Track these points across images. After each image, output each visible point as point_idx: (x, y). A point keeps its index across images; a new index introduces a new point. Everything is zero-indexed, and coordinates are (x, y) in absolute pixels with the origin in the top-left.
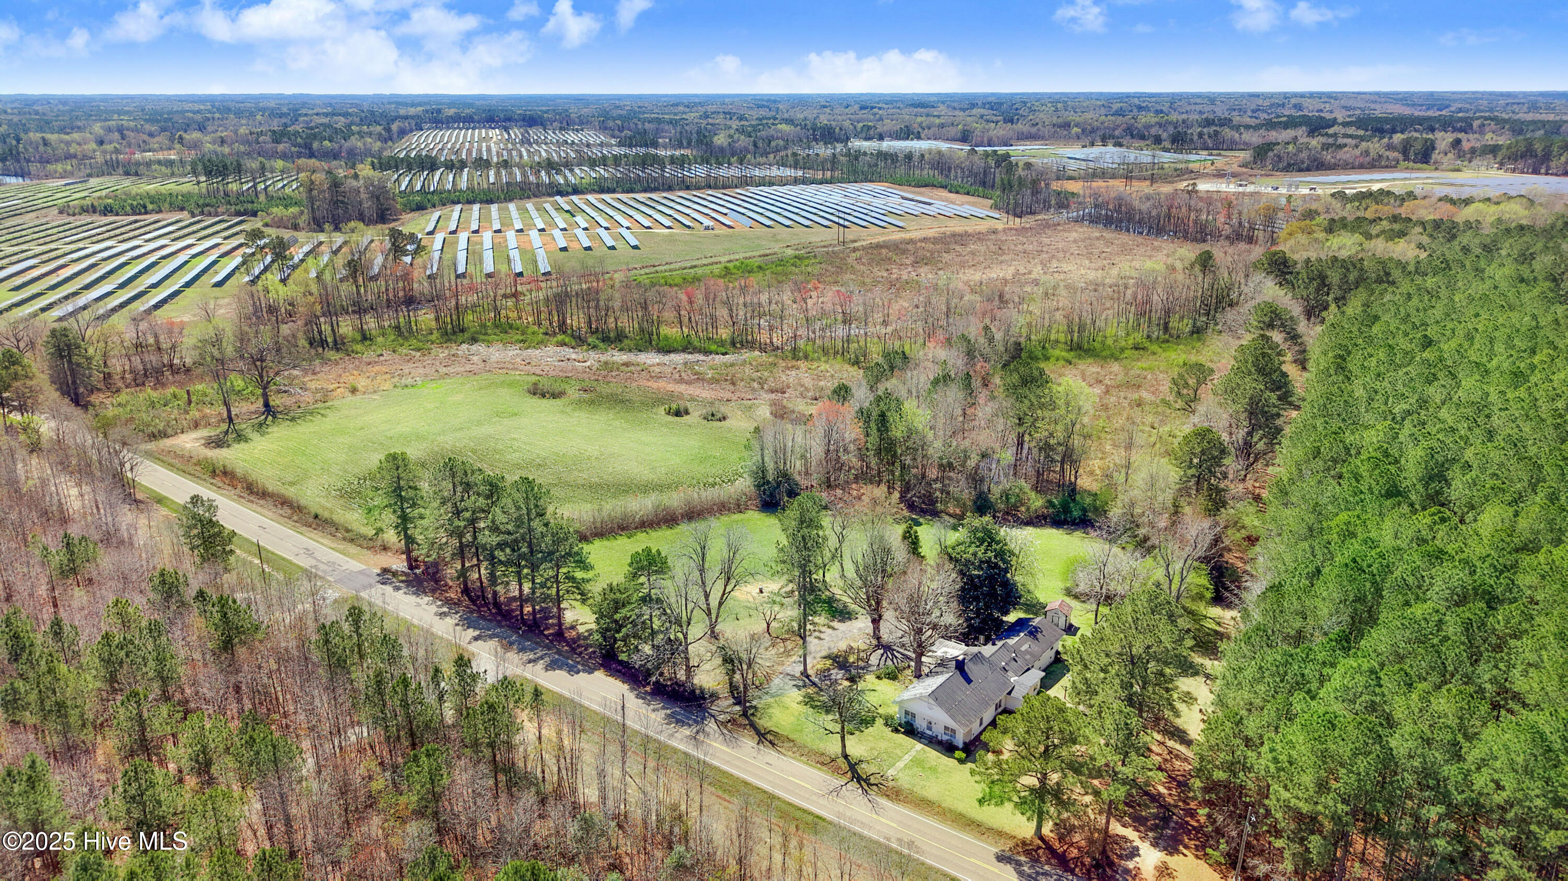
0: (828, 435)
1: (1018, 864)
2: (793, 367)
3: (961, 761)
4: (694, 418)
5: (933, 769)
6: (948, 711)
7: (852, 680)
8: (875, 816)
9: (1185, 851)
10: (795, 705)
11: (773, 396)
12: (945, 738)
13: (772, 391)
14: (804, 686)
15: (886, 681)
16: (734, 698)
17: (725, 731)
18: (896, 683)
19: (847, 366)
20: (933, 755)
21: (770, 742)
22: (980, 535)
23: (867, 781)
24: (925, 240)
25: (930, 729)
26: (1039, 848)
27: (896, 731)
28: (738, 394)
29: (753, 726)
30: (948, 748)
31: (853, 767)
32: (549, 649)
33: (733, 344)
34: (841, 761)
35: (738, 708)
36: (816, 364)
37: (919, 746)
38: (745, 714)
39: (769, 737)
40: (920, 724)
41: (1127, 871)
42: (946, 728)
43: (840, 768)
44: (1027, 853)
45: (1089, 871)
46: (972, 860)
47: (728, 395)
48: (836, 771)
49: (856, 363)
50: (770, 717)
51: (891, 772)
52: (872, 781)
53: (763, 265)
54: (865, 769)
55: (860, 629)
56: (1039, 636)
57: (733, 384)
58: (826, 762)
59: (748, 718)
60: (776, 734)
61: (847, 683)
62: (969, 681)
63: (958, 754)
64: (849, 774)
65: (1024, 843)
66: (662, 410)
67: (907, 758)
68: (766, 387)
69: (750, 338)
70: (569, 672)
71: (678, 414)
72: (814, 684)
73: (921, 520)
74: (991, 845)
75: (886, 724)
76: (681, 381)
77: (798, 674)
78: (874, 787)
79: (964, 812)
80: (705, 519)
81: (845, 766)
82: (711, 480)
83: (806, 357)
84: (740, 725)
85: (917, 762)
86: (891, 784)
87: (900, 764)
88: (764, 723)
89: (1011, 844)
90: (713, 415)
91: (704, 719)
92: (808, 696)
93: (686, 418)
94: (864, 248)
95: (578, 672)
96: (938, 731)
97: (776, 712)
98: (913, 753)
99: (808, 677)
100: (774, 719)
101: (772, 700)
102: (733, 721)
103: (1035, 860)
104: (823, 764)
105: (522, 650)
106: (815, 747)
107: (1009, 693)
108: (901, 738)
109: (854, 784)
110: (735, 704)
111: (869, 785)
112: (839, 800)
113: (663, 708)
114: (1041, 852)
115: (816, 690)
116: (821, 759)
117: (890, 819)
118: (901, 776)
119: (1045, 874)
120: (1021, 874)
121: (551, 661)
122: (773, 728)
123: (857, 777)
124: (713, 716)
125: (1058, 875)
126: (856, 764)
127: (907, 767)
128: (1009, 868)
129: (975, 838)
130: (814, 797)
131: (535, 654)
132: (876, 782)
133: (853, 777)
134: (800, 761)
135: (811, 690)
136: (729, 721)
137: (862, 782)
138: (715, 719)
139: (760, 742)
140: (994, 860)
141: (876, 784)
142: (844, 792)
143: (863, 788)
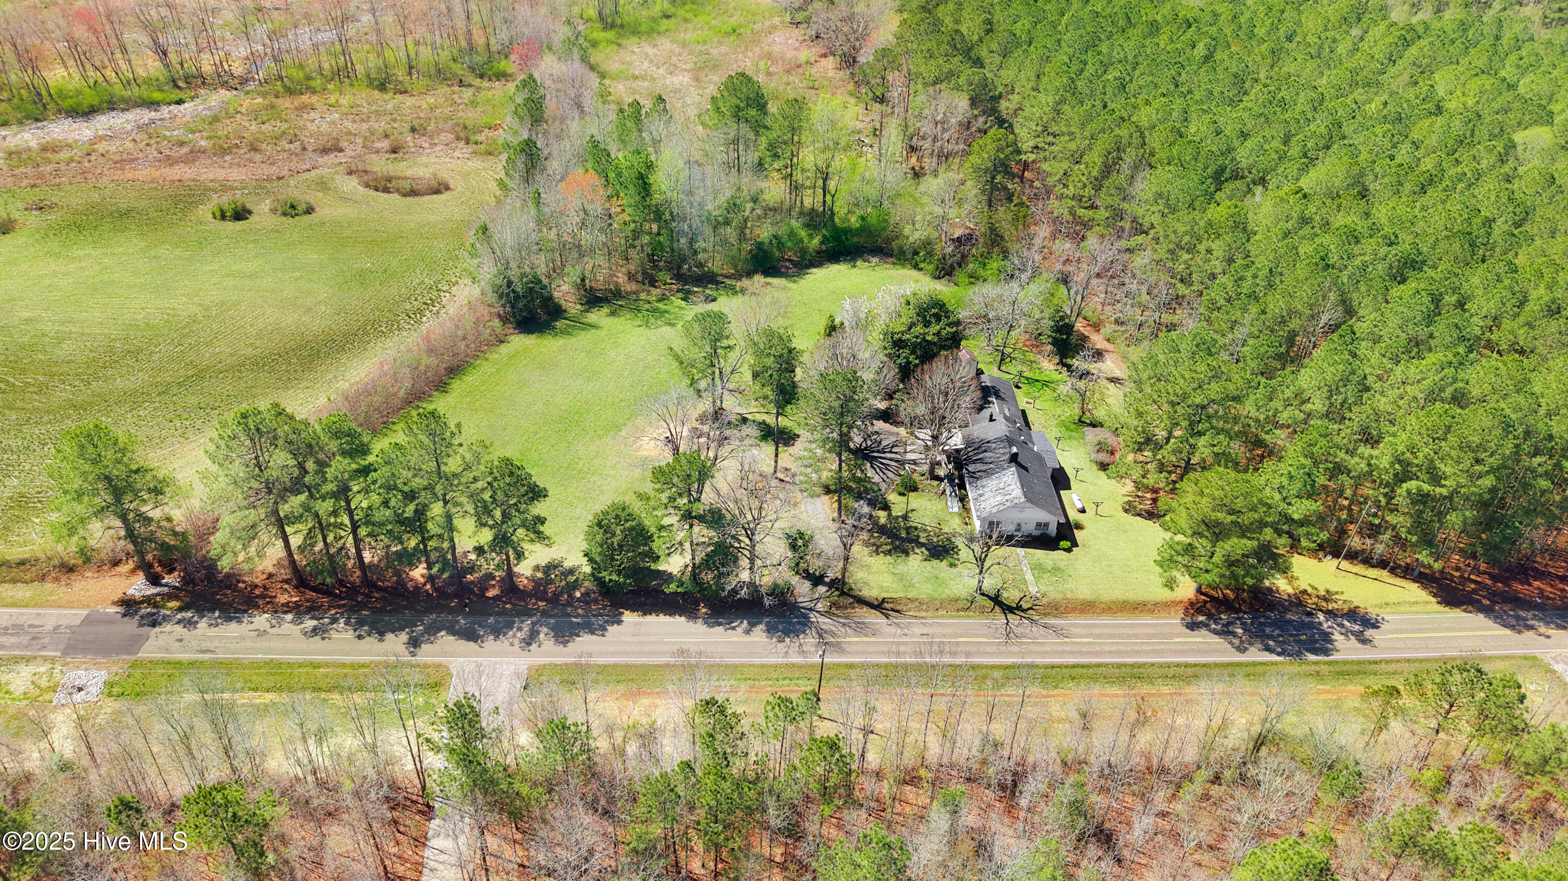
1: (1207, 626)
3: (1069, 550)
4: (267, 218)
5: (1058, 570)
7: (881, 507)
8: (1066, 640)
10: (869, 560)
12: (1036, 533)
15: (909, 494)
16: (806, 579)
17: (843, 620)
18: (922, 493)
20: (1041, 555)
21: (896, 611)
23: (1019, 608)
25: (1019, 529)
26: (1206, 602)
28: (281, 165)
29: (862, 602)
30: (1047, 542)
31: (996, 600)
33: (175, 84)
34: (979, 598)
35: (823, 588)
37: (1020, 550)
38: (840, 593)
39: (888, 606)
40: (1008, 528)
42: (1039, 525)
43: (984, 607)
44: (1199, 611)
46: (1176, 641)
47: (270, 170)
48: (984, 611)
50: (865, 584)
51: (1032, 590)
52: (1025, 605)
54: (1011, 596)
58: (967, 606)
59: (846, 595)
60: (893, 600)
61: (882, 514)
62: (1026, 469)
63: (1065, 544)
64: (998, 609)
65: (1192, 604)
66: (204, 215)
67: (1025, 567)
71: (236, 215)
74: (1170, 618)
77: (830, 523)
78: (1030, 612)
79: (1125, 598)
81: (988, 603)
84: (850, 607)
85: (1038, 568)
86: (1045, 601)
87: (1029, 577)
88: (871, 593)
89: (1181, 610)
90: (293, 207)
91: (806, 617)
92: (868, 544)
93: (256, 219)
95: (603, 628)
96: (1030, 528)
97: (859, 575)
98: (1023, 560)
99: (843, 522)
100: (872, 584)
102: (836, 605)
103: (1210, 616)
104: (965, 610)
105: (497, 633)
106: (944, 596)
109: (1012, 617)
110: (815, 585)
111: (1024, 611)
112: (1025, 640)
113: (752, 625)
114: (1208, 605)
115: (865, 533)
116: (960, 605)
117: (1081, 636)
118: (1043, 589)
119: (1229, 624)
120: (1215, 632)
121: (552, 629)
122: (884, 595)
123: (1007, 609)
124: (811, 609)
125: (1239, 618)
126: (997, 596)
127: (1037, 579)
128: (1204, 632)
129: (1153, 619)
130: (1003, 648)
131: (520, 629)
132: (1029, 606)
133: (1003, 610)
134: (942, 617)
135: (863, 536)
136: (831, 605)
137: (1018, 612)
138: (818, 612)
139: (886, 616)
140: (1188, 631)
141: (1033, 608)
142: (1016, 630)
143: (1025, 618)
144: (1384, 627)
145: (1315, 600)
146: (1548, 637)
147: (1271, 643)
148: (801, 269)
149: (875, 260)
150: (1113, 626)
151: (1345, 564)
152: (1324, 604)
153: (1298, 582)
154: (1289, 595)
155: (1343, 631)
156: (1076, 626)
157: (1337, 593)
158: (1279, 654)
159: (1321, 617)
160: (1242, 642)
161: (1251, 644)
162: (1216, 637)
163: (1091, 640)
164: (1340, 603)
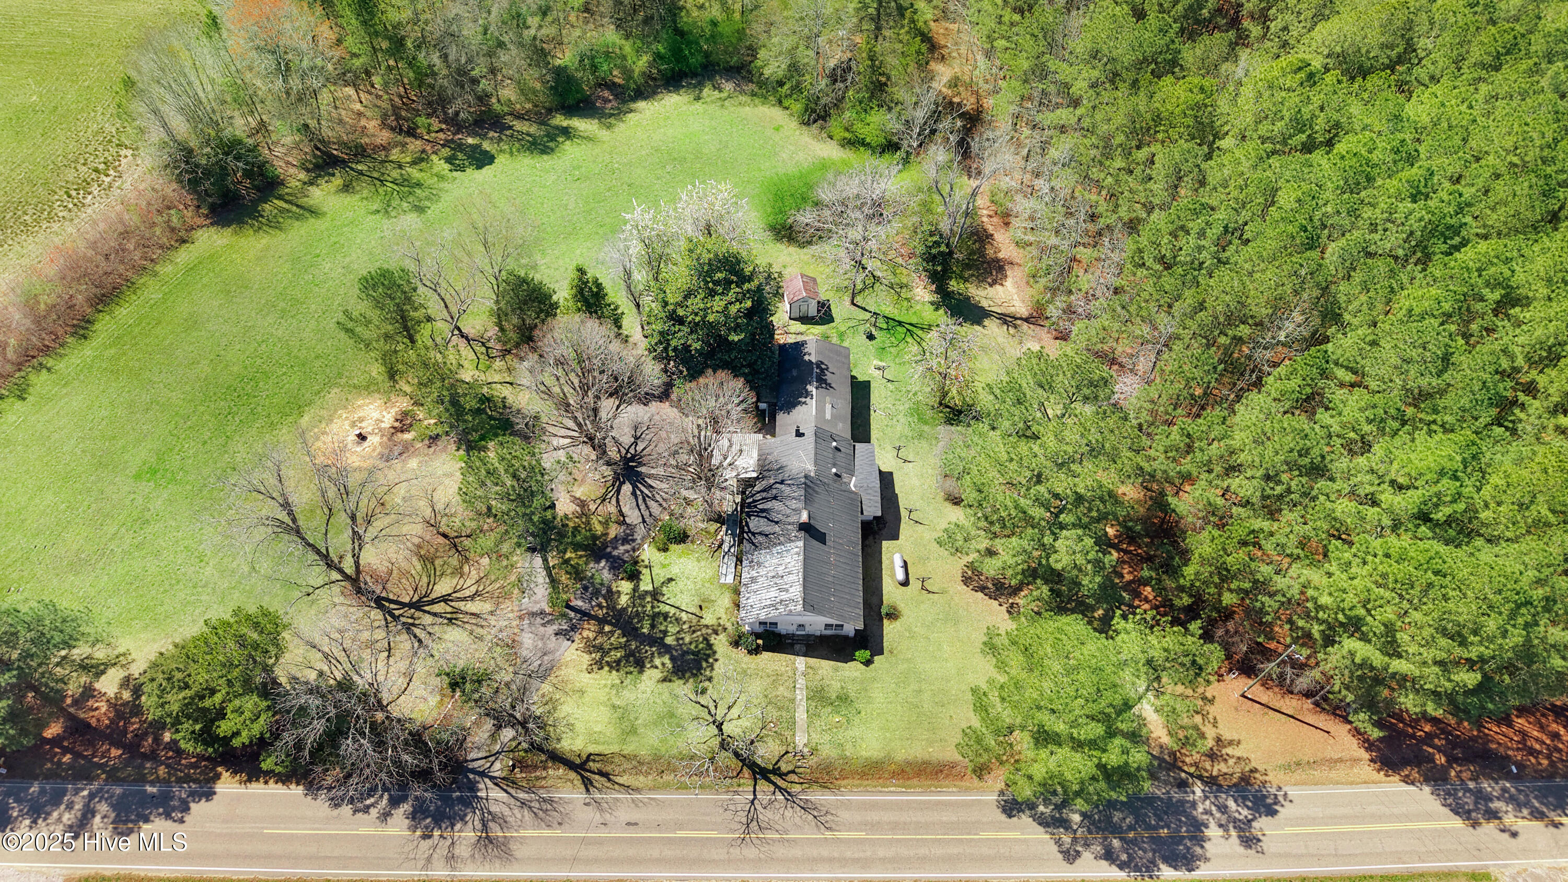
1: (1033, 807)
3: (866, 662)
5: (843, 699)
7: (631, 575)
8: (828, 834)
10: (586, 678)
12: (827, 634)
14: (573, 628)
15: (673, 547)
17: (524, 796)
18: (690, 548)
20: (826, 671)
21: (603, 775)
23: (776, 771)
25: (801, 630)
27: (755, 651)
29: (557, 758)
30: (840, 648)
31: (745, 758)
32: (90, 779)
35: (508, 734)
37: (801, 662)
38: (533, 746)
39: (595, 766)
40: (786, 629)
42: (827, 625)
43: (728, 769)
46: (984, 835)
48: (726, 777)
50: (570, 726)
51: (800, 740)
52: (784, 767)
54: (767, 752)
56: (829, 377)
59: (540, 749)
60: (601, 756)
61: (626, 586)
62: (823, 538)
63: (859, 652)
64: (746, 772)
67: (800, 695)
70: (168, 816)
72: (585, 615)
74: (982, 791)
75: (736, 644)
78: (793, 778)
79: (927, 757)
81: (734, 763)
82: (70, 174)
84: (537, 768)
85: (819, 696)
86: (813, 761)
87: (801, 715)
88: (571, 744)
91: (473, 787)
92: (591, 647)
95: (186, 809)
96: (817, 630)
97: (567, 709)
98: (801, 682)
99: (564, 603)
100: (579, 726)
101: (546, 688)
102: (520, 767)
104: (700, 775)
105: (37, 812)
106: (675, 749)
107: (862, 514)
108: (769, 659)
109: (763, 786)
110: (499, 727)
111: (782, 775)
112: (770, 835)
113: (393, 804)
115: (592, 625)
116: (693, 769)
117: (850, 827)
118: (815, 737)
120: (1044, 822)
121: (114, 807)
122: (592, 749)
123: (760, 772)
124: (483, 774)
126: (748, 752)
127: (812, 715)
128: (1025, 819)
129: (960, 791)
130: (735, 852)
131: (70, 807)
132: (791, 768)
133: (754, 773)
134: (666, 787)
135: (589, 631)
136: (514, 766)
137: (773, 778)
138: (492, 778)
139: (588, 784)
140: (1003, 817)
141: (793, 772)
142: (765, 816)
143: (780, 789)
144: (1284, 812)
145: (1198, 757)
146: (1514, 835)
147: (1116, 843)
148: (624, 102)
149: (728, 86)
150: (899, 806)
151: (1256, 689)
152: (1208, 765)
154: (1162, 748)
155: (1224, 819)
156: (848, 805)
157: (1231, 743)
158: (1121, 867)
159: (1198, 789)
160: (1075, 840)
161: (1087, 845)
162: (1041, 829)
163: (862, 835)
164: (1231, 762)
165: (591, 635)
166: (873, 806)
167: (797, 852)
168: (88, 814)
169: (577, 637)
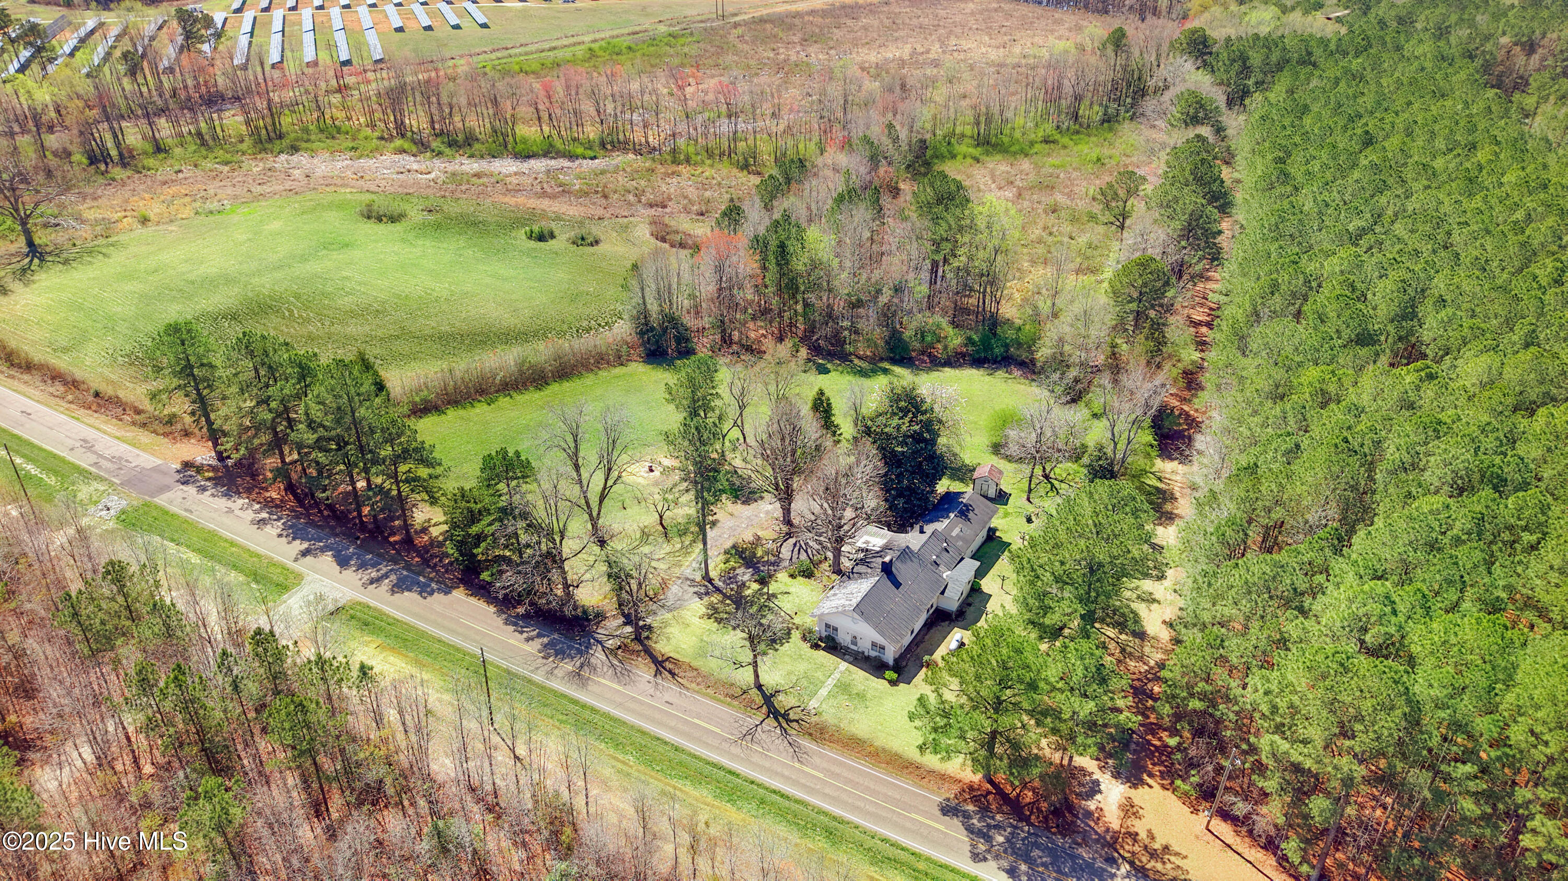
0: (719, 269)
1: (966, 816)
2: (673, 173)
3: (893, 683)
4: (559, 244)
5: (861, 696)
6: (876, 627)
7: (763, 582)
8: (797, 765)
9: (1150, 781)
10: (696, 621)
11: (652, 212)
12: (873, 654)
13: (651, 206)
14: (707, 594)
15: (800, 579)
16: (623, 615)
17: (615, 662)
18: (812, 581)
19: (735, 171)
20: (860, 677)
21: (670, 672)
22: (902, 404)
23: (785, 716)
24: (812, 12)
25: (855, 644)
26: (989, 793)
27: (816, 646)
28: (611, 211)
29: (648, 652)
30: (876, 666)
31: (768, 699)
33: (603, 145)
34: (754, 693)
35: (629, 629)
36: (700, 170)
37: (844, 665)
38: (638, 639)
39: (668, 665)
40: (843, 638)
41: (1089, 814)
42: (874, 645)
43: (753, 701)
44: (975, 800)
45: (1046, 818)
46: (913, 816)
47: (600, 212)
48: (749, 705)
49: (745, 167)
50: (668, 639)
51: (813, 704)
52: (792, 716)
53: (633, 46)
54: (784, 702)
55: (767, 513)
56: (971, 515)
57: (605, 197)
58: (737, 695)
59: (641, 642)
60: (676, 662)
61: (756, 586)
62: (897, 585)
63: (890, 674)
64: (765, 708)
65: (971, 788)
66: (521, 233)
67: (831, 682)
68: (643, 199)
69: (621, 137)
70: (420, 593)
71: (541, 238)
72: (718, 589)
73: (829, 366)
74: (933, 792)
75: (804, 638)
76: (544, 194)
77: (698, 578)
78: (794, 725)
79: (900, 751)
80: (580, 375)
81: (759, 700)
82: (585, 324)
83: (688, 160)
84: (633, 652)
85: (843, 688)
86: (814, 719)
87: (824, 692)
88: (662, 647)
89: (956, 789)
90: (583, 239)
91: (588, 647)
92: (712, 606)
93: (552, 242)
94: (746, 23)
95: (431, 593)
96: (864, 646)
97: (674, 630)
98: (837, 675)
99: (710, 581)
100: (673, 641)
101: (669, 616)
102: (623, 647)
103: (984, 810)
104: (733, 697)
105: (362, 566)
106: (723, 676)
107: (943, 593)
108: (822, 656)
109: (771, 721)
110: (625, 624)
111: (788, 721)
112: (755, 747)
113: (539, 636)
114: (991, 797)
115: (720, 597)
116: (731, 692)
117: (815, 768)
118: (825, 708)
119: (997, 827)
120: (970, 830)
121: (398, 579)
122: (672, 655)
123: (774, 713)
124: (600, 642)
125: (1012, 826)
126: (772, 696)
127: (830, 695)
128: (956, 822)
129: (915, 784)
130: (725, 745)
132: (796, 717)
133: (769, 712)
134: (705, 695)
135: (715, 598)
136: (620, 647)
137: (780, 719)
138: (603, 646)
139: (657, 673)
140: (938, 813)
141: (797, 721)
142: (759, 734)
143: (781, 727)
145: (1137, 848)
147: (1024, 867)
148: (936, 365)
149: (1017, 373)
150: (864, 774)
151: (1223, 828)
152: (1145, 858)
153: (1137, 822)
154: (1108, 830)
156: (822, 756)
157: (1177, 854)
159: (1124, 869)
160: (988, 851)
161: (997, 857)
162: (965, 832)
163: (821, 775)
164: (1169, 866)
165: (716, 601)
166: (842, 764)
167: (767, 764)
168: (386, 576)
169: (706, 599)
